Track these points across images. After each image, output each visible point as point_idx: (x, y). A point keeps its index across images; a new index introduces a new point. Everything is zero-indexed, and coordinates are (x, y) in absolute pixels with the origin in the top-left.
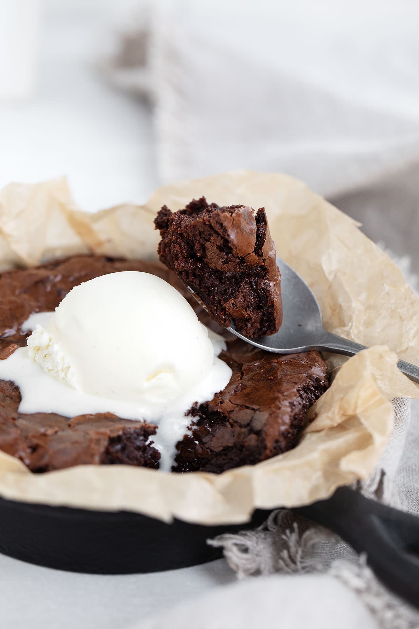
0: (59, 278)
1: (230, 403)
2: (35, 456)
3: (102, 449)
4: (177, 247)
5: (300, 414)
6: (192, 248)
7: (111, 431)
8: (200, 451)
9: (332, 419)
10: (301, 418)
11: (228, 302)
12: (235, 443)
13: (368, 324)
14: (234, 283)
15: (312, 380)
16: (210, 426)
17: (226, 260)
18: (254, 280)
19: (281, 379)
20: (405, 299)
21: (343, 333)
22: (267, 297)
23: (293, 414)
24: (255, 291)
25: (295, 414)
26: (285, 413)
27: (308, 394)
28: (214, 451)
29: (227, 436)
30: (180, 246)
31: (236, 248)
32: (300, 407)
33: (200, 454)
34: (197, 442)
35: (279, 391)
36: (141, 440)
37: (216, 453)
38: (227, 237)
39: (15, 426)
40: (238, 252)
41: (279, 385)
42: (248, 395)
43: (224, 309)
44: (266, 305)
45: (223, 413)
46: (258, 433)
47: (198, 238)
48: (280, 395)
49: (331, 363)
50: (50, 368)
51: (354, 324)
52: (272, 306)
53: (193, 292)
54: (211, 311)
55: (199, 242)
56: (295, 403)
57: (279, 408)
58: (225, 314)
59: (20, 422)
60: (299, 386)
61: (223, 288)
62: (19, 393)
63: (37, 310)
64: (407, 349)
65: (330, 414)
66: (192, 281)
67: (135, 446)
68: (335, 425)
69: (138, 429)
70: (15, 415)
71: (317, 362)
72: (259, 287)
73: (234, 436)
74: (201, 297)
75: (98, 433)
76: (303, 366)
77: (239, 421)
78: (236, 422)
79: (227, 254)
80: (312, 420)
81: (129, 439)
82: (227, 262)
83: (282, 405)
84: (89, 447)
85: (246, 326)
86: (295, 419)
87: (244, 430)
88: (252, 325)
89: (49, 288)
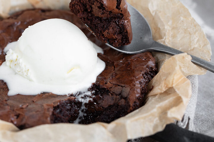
0: (19, 23)
1: (110, 83)
2: (19, 119)
3: (51, 113)
4: (78, 7)
5: (145, 87)
6: (86, 7)
7: (54, 103)
8: (97, 107)
9: (161, 90)
10: (145, 89)
11: (105, 32)
12: (114, 103)
13: (174, 36)
14: (108, 22)
15: (149, 69)
16: (101, 95)
17: (103, 13)
18: (117, 20)
19: (134, 69)
20: (192, 24)
21: (161, 42)
22: (124, 28)
23: (141, 88)
24: (118, 25)
25: (143, 88)
26: (137, 88)
27: (148, 76)
28: (104, 107)
29: (110, 100)
30: (80, 6)
31: (107, 7)
32: (144, 83)
33: (97, 109)
34: (95, 103)
35: (134, 76)
36: (69, 106)
37: (105, 108)
38: (102, 3)
39: (7, 105)
40: (108, 9)
41: (134, 73)
42: (119, 78)
43: (103, 35)
44: (123, 31)
45: (107, 89)
46: (125, 98)
47: (88, 3)
48: (134, 78)
49: (157, 57)
50: (19, 71)
51: (167, 37)
52: (127, 32)
53: (88, 27)
54: (97, 36)
55: (89, 5)
56: (142, 82)
57: (135, 85)
58: (104, 37)
59: (9, 102)
60: (143, 72)
61: (102, 24)
62: (7, 86)
63: (11, 41)
64: (194, 48)
65: (160, 87)
66: (87, 22)
67: (66, 109)
68: (163, 92)
69: (67, 100)
70: (6, 98)
71: (150, 58)
72: (120, 24)
73: (113, 100)
74: (92, 29)
75: (48, 105)
76: (144, 61)
77: (115, 92)
78: (114, 93)
79: (103, 10)
80: (151, 90)
81: (63, 106)
82: (103, 14)
83: (136, 83)
84: (44, 113)
85: (115, 42)
86: (143, 90)
87: (118, 97)
88: (117, 41)
89: (15, 29)
